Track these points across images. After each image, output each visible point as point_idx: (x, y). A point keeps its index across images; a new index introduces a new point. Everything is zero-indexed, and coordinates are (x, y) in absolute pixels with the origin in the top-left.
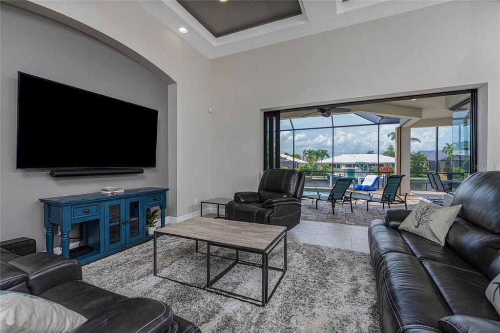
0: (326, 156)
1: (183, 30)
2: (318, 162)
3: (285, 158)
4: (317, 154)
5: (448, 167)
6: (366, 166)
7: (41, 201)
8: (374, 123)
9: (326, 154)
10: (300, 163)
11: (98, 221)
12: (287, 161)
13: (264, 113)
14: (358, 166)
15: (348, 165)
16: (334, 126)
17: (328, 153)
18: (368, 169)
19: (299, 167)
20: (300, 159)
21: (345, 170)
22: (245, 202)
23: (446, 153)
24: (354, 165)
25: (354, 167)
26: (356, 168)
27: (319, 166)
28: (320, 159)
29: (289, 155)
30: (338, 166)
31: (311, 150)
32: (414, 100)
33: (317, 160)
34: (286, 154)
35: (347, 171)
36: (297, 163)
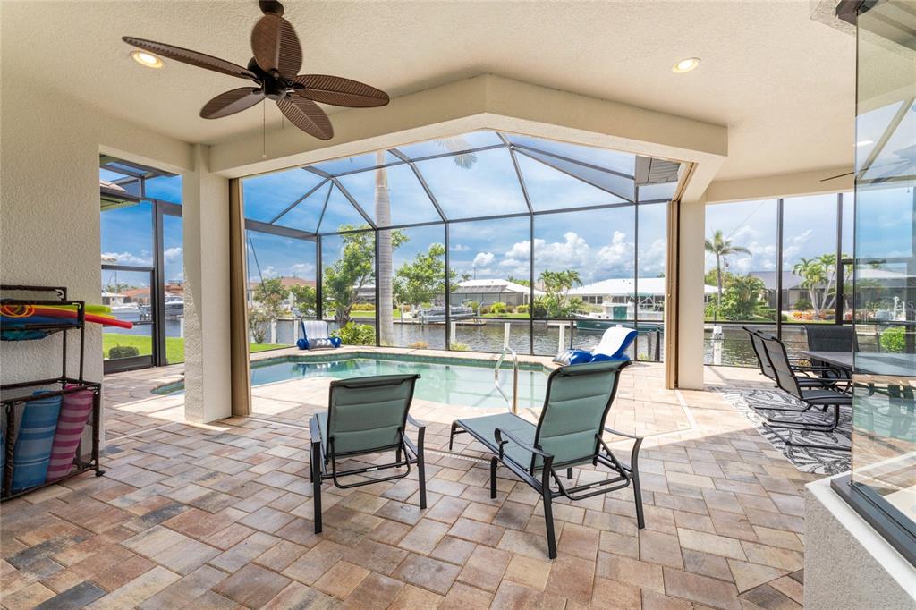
0: (575, 283)
2: (563, 293)
3: (504, 287)
4: (559, 277)
5: (803, 300)
6: (649, 301)
8: (626, 202)
9: (575, 279)
12: (507, 291)
15: (615, 299)
17: (579, 277)
18: (653, 305)
19: (529, 302)
21: (610, 307)
23: (800, 275)
25: (626, 302)
26: (630, 304)
27: (563, 301)
28: (565, 288)
29: (516, 282)
30: (600, 299)
31: (549, 271)
32: (687, 66)
33: (560, 290)
34: (511, 280)
35: (612, 310)
36: (526, 296)
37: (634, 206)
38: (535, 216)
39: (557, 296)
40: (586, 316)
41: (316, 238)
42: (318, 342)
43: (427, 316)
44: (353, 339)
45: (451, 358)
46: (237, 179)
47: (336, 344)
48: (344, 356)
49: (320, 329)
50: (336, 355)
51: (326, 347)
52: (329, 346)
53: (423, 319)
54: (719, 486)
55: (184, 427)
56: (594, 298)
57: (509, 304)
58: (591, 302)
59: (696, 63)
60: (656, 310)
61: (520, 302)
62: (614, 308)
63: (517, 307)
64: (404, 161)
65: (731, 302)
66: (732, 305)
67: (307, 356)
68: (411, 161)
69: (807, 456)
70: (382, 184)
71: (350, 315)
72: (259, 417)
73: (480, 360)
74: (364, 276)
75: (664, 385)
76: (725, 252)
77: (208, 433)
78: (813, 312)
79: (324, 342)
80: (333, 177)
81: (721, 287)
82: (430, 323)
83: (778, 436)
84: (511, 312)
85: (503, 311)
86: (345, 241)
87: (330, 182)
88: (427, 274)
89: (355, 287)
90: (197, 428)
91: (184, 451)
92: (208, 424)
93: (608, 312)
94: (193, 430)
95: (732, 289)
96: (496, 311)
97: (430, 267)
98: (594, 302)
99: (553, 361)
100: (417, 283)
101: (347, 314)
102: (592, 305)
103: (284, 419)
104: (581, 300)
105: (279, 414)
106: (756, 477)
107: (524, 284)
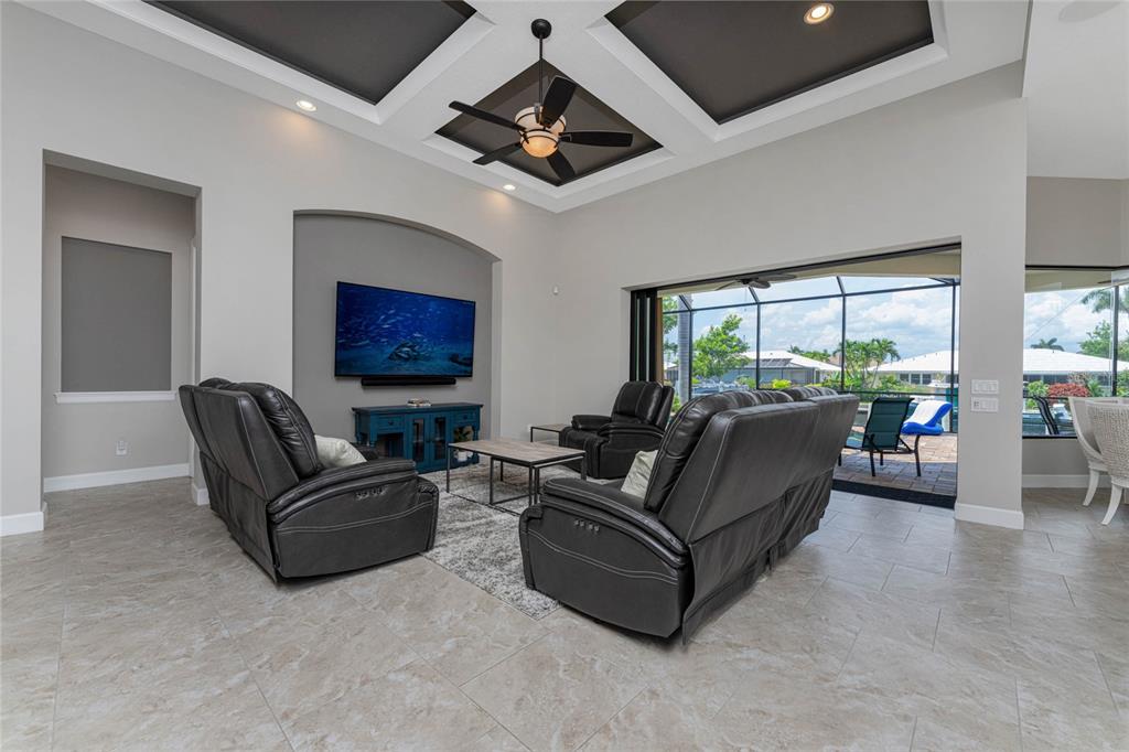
0: (889, 356)
1: (509, 187)
2: (870, 369)
4: (864, 349)
7: (353, 409)
9: (889, 351)
10: (824, 372)
11: (401, 435)
12: (791, 366)
13: (633, 293)
17: (895, 347)
19: (822, 380)
20: (828, 362)
21: (938, 389)
22: (583, 429)
27: (871, 379)
28: (873, 362)
29: (801, 353)
30: (927, 378)
33: (867, 364)
34: (795, 351)
36: (818, 373)
39: (863, 373)
56: (918, 376)
57: (794, 382)
58: (913, 381)
61: (809, 381)
62: (948, 389)
63: (806, 386)
97: (723, 341)
98: (918, 382)
102: (913, 385)
104: (899, 379)
107: (814, 355)
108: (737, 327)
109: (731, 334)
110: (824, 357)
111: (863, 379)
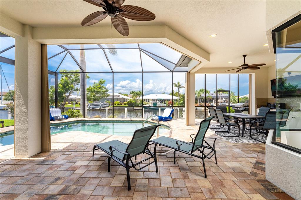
0: (142, 95)
2: (138, 98)
3: (119, 96)
5: (196, 101)
6: (162, 101)
8: (170, 71)
10: (127, 99)
12: (120, 97)
14: (158, 101)
15: (153, 100)
16: (143, 71)
18: (163, 102)
19: (127, 101)
24: (157, 100)
25: (156, 101)
26: (157, 102)
27: (138, 101)
28: (138, 96)
29: (122, 94)
30: (149, 100)
31: (134, 91)
32: (213, 36)
34: (120, 93)
35: (153, 104)
36: (126, 99)
37: (172, 73)
38: (143, 73)
39: (136, 99)
40: (145, 106)
41: (55, 74)
42: (59, 117)
43: (91, 106)
44: (72, 115)
45: (117, 121)
46: (45, 45)
47: (67, 118)
48: (72, 122)
49: (58, 112)
50: (68, 122)
51: (62, 119)
52: (64, 119)
53: (90, 107)
54: (222, 150)
55: (18, 161)
56: (147, 100)
57: (121, 102)
59: (216, 35)
60: (164, 104)
61: (124, 101)
62: (154, 103)
63: (124, 103)
64: (101, 48)
65: (182, 101)
66: (182, 102)
67: (54, 123)
68: (104, 49)
69: (229, 139)
70: (83, 55)
71: (65, 106)
72: (56, 150)
73: (127, 121)
74: (71, 90)
75: (186, 124)
76: (180, 88)
77: (34, 161)
78: (198, 104)
79: (61, 117)
80: (68, 50)
81: (179, 97)
82: (93, 109)
83: (221, 135)
84: (121, 104)
85: (119, 104)
86: (63, 76)
87: (67, 51)
88: (98, 90)
89: (67, 95)
90: (26, 160)
91: (30, 172)
92: (31, 157)
93: (152, 104)
94: (26, 161)
95: (182, 98)
96: (117, 104)
97: (99, 88)
99: (152, 120)
100: (94, 94)
101: (64, 106)
102: (146, 102)
103: (69, 150)
105: (65, 148)
106: (226, 146)
107: (125, 95)
108: (104, 83)
109: (102, 85)
110: (127, 95)
111: (136, 101)
